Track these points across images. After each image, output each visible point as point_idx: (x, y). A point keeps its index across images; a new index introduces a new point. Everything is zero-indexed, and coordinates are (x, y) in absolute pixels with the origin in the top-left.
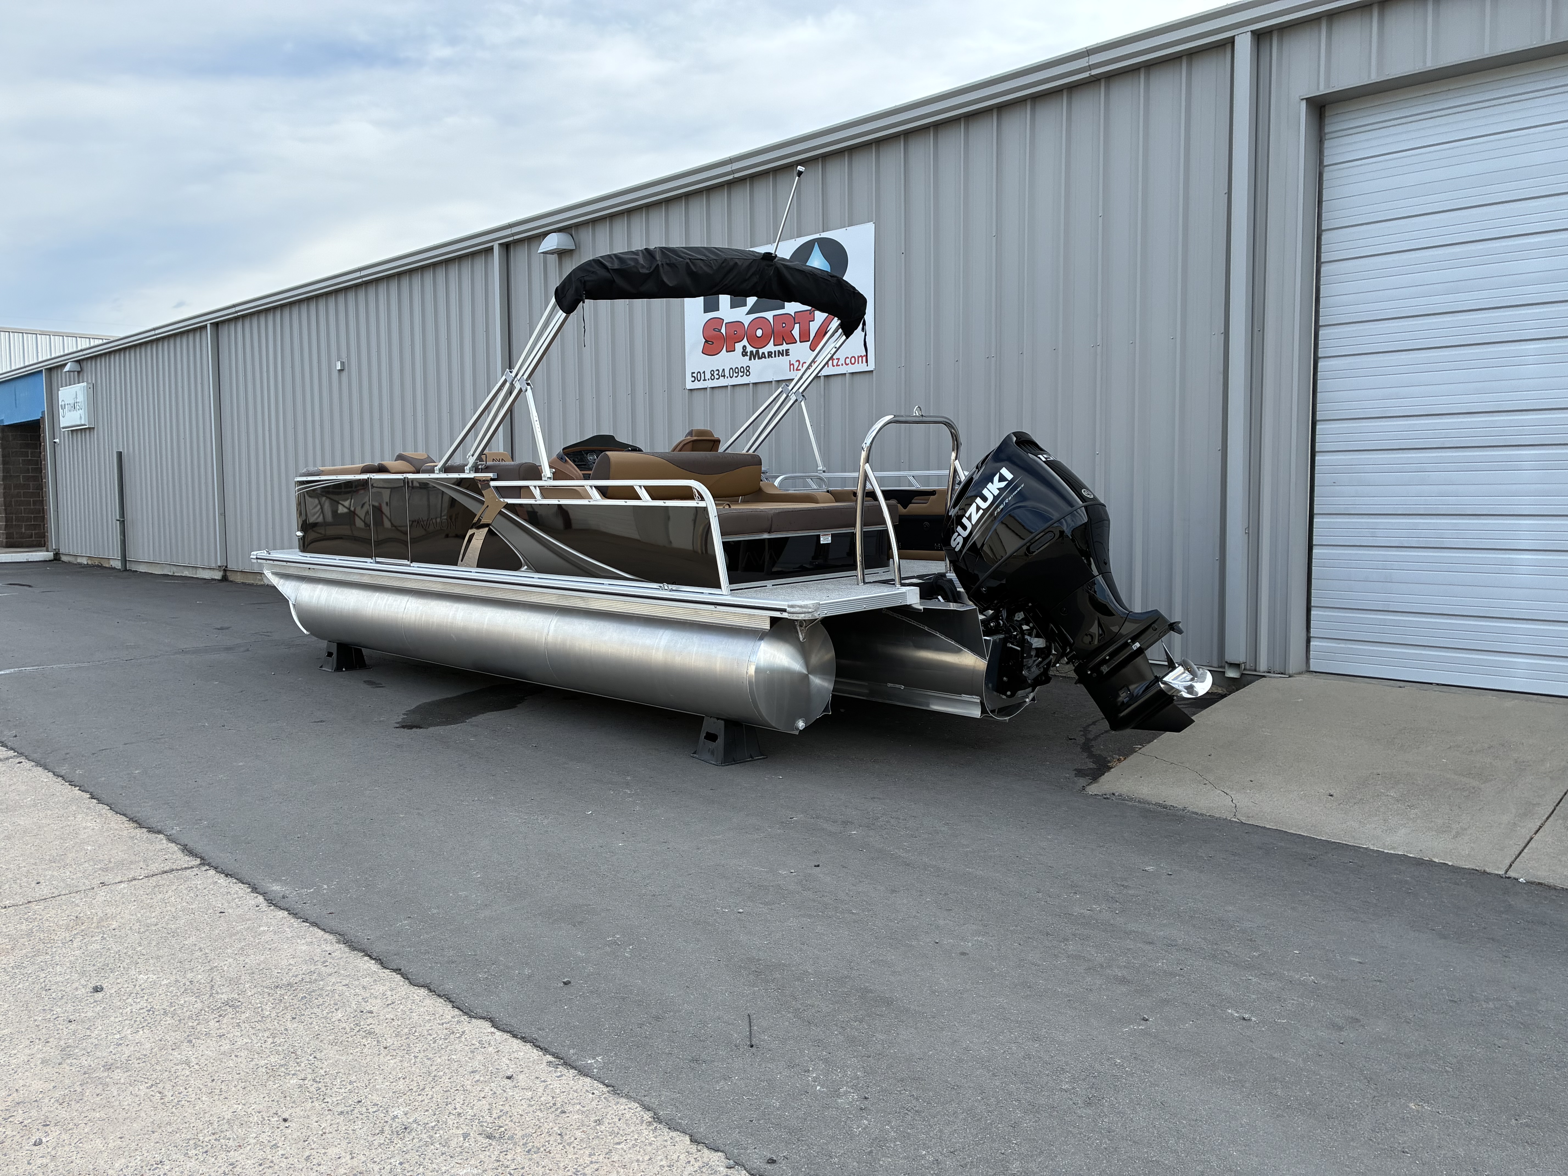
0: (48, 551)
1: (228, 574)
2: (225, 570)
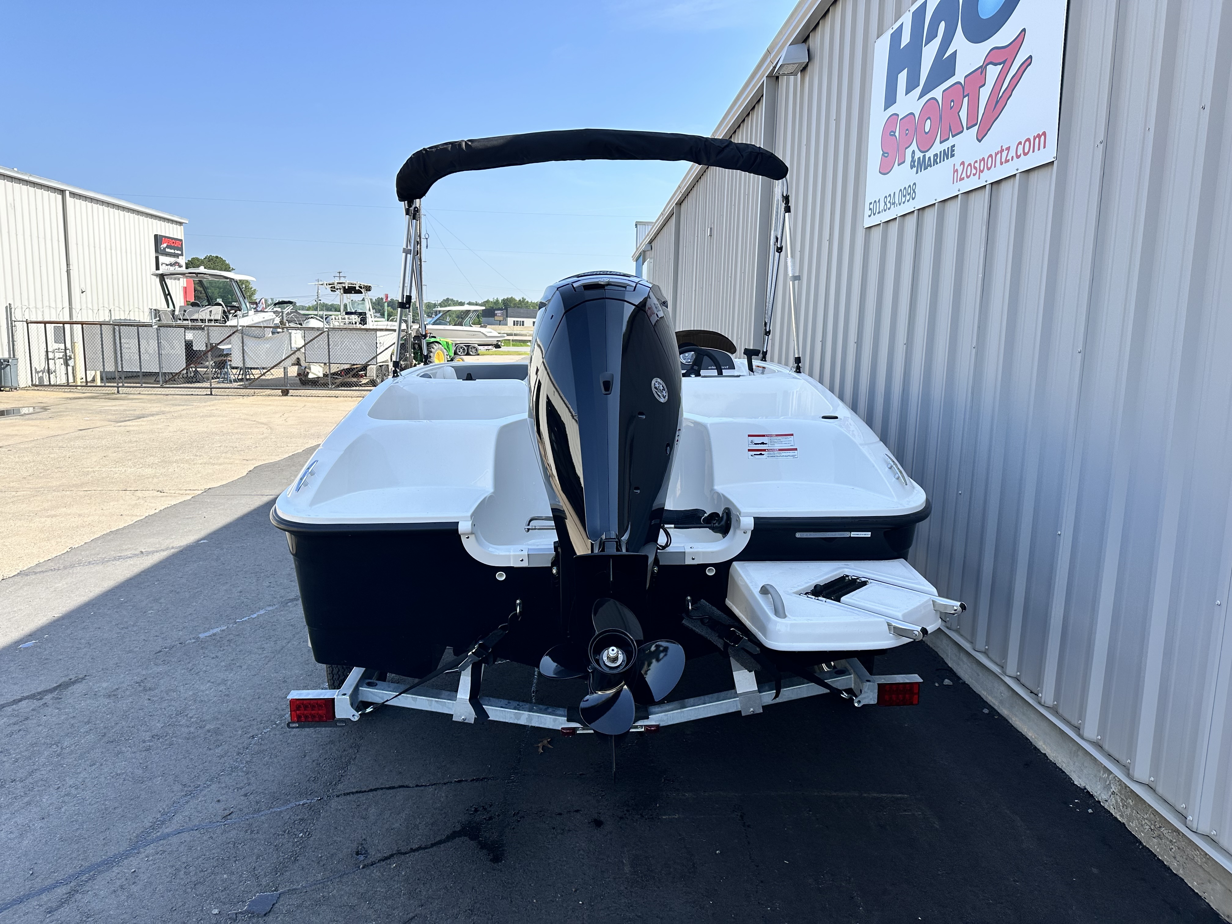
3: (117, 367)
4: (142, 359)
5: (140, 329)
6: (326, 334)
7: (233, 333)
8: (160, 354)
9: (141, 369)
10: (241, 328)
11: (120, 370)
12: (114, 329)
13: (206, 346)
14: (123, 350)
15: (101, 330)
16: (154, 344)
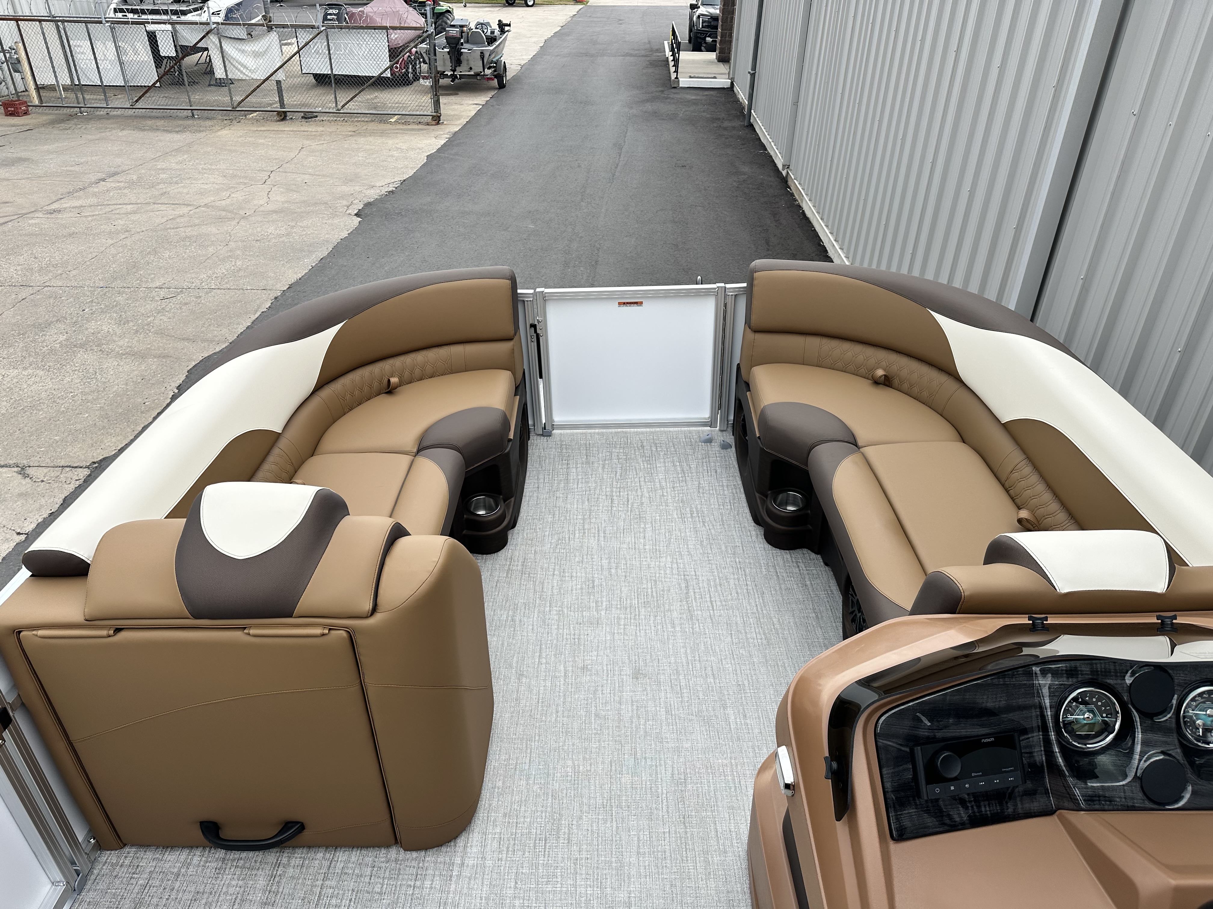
1: (789, 176)
2: (788, 173)
3: (72, 80)
4: (101, 68)
5: (89, 26)
6: (323, 35)
7: (208, 33)
8: (121, 63)
9: (101, 81)
10: (215, 26)
11: (77, 83)
12: (58, 27)
13: (176, 51)
14: (75, 56)
15: (42, 28)
16: (111, 45)
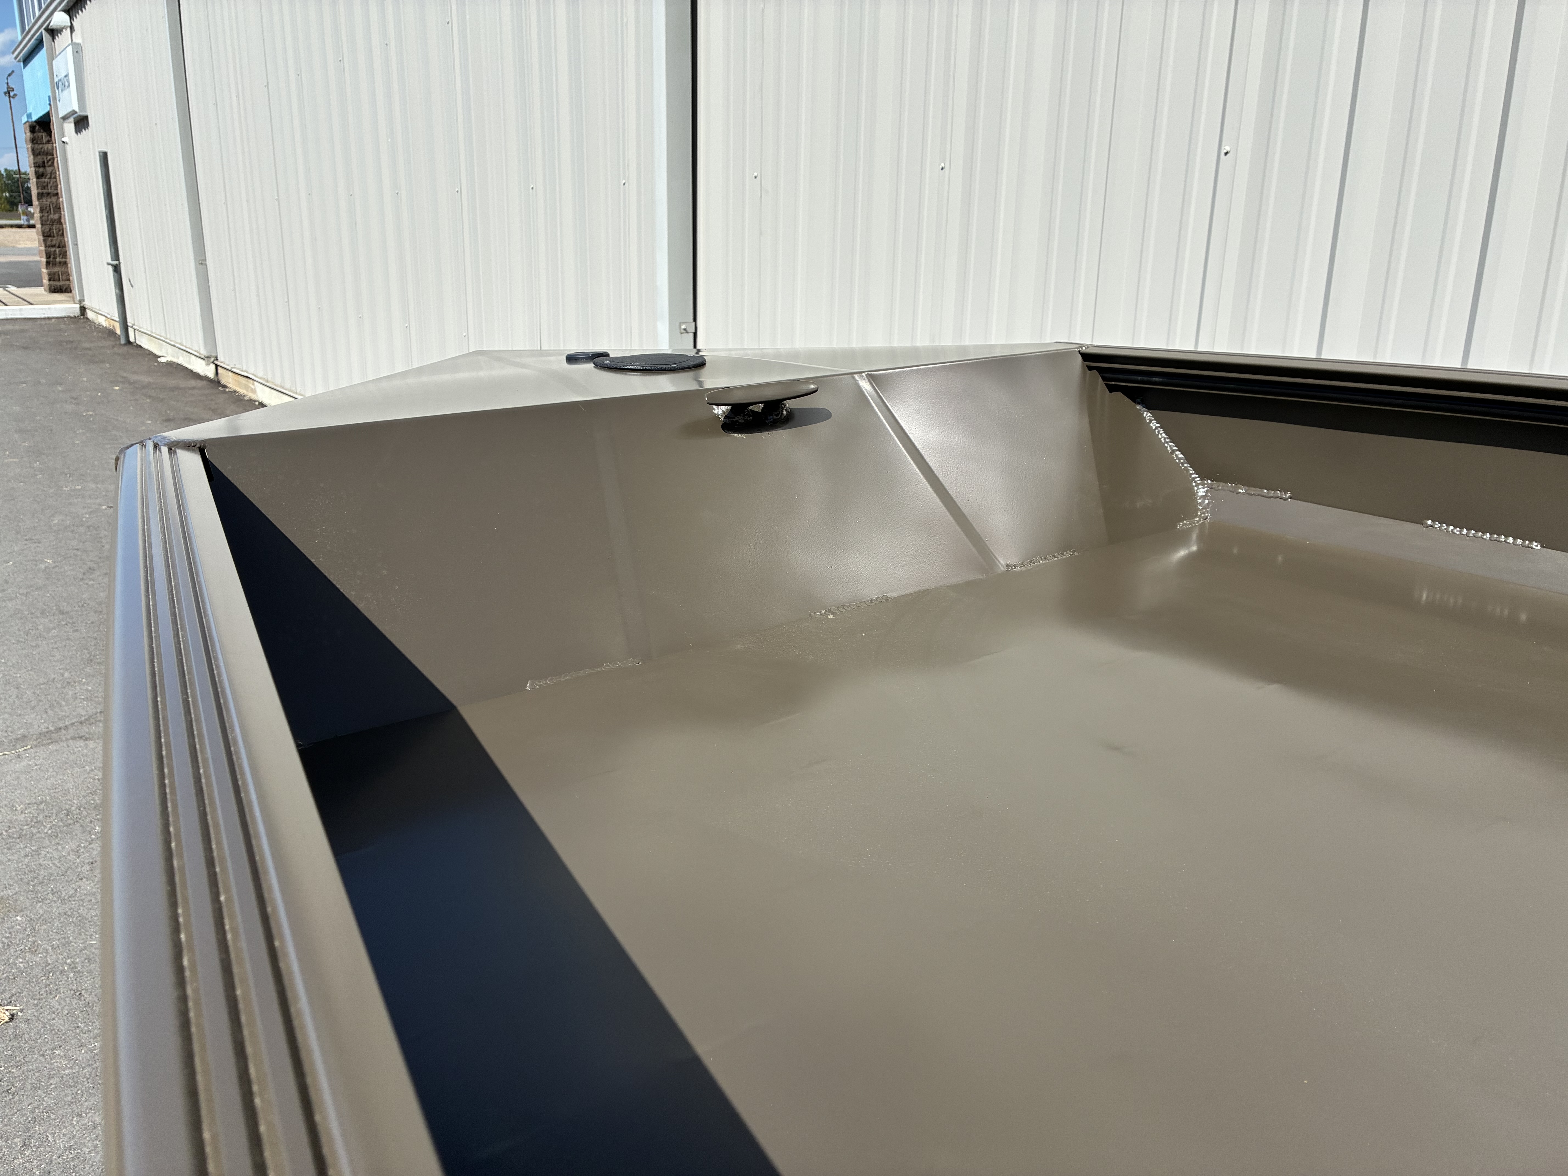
0: (75, 303)
1: (220, 370)
2: (217, 366)
